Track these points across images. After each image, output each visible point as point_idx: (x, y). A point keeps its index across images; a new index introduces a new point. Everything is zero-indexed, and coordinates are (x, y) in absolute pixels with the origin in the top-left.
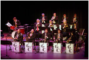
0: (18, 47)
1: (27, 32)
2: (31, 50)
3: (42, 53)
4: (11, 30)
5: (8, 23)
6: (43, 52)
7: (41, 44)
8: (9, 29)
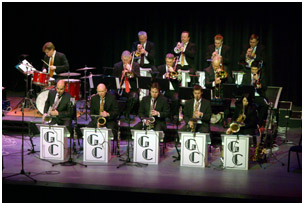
0: (59, 144)
1: (88, 94)
2: (104, 154)
3: (139, 165)
4: (34, 86)
5: (25, 62)
6: (144, 161)
7: (137, 135)
8: (26, 81)
